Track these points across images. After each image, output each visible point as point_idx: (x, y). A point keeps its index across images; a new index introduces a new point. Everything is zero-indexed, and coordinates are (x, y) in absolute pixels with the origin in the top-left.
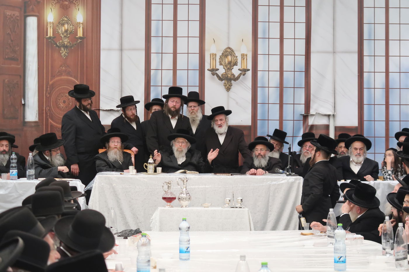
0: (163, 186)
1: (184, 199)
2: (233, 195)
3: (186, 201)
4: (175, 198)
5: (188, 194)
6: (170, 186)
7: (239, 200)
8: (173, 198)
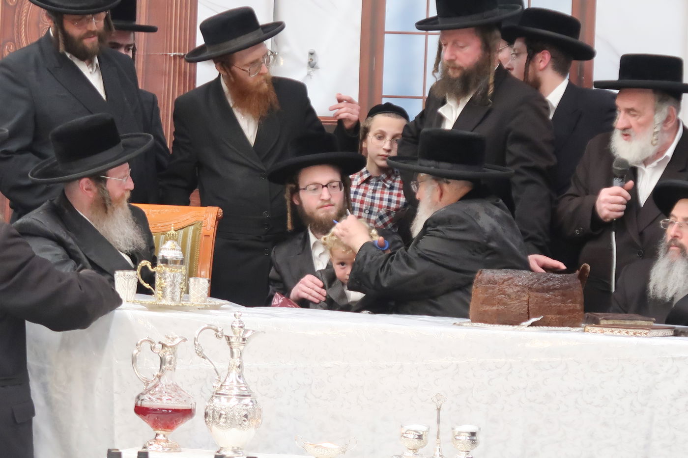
0: (134, 360)
1: (222, 420)
2: (439, 410)
3: (232, 425)
4: (187, 413)
5: (247, 400)
6: (168, 358)
7: (460, 433)
8: (176, 411)
